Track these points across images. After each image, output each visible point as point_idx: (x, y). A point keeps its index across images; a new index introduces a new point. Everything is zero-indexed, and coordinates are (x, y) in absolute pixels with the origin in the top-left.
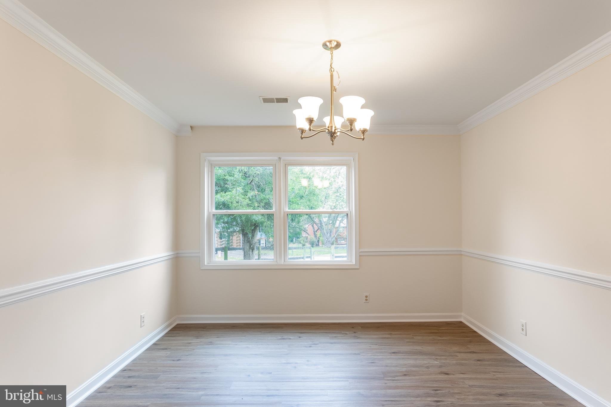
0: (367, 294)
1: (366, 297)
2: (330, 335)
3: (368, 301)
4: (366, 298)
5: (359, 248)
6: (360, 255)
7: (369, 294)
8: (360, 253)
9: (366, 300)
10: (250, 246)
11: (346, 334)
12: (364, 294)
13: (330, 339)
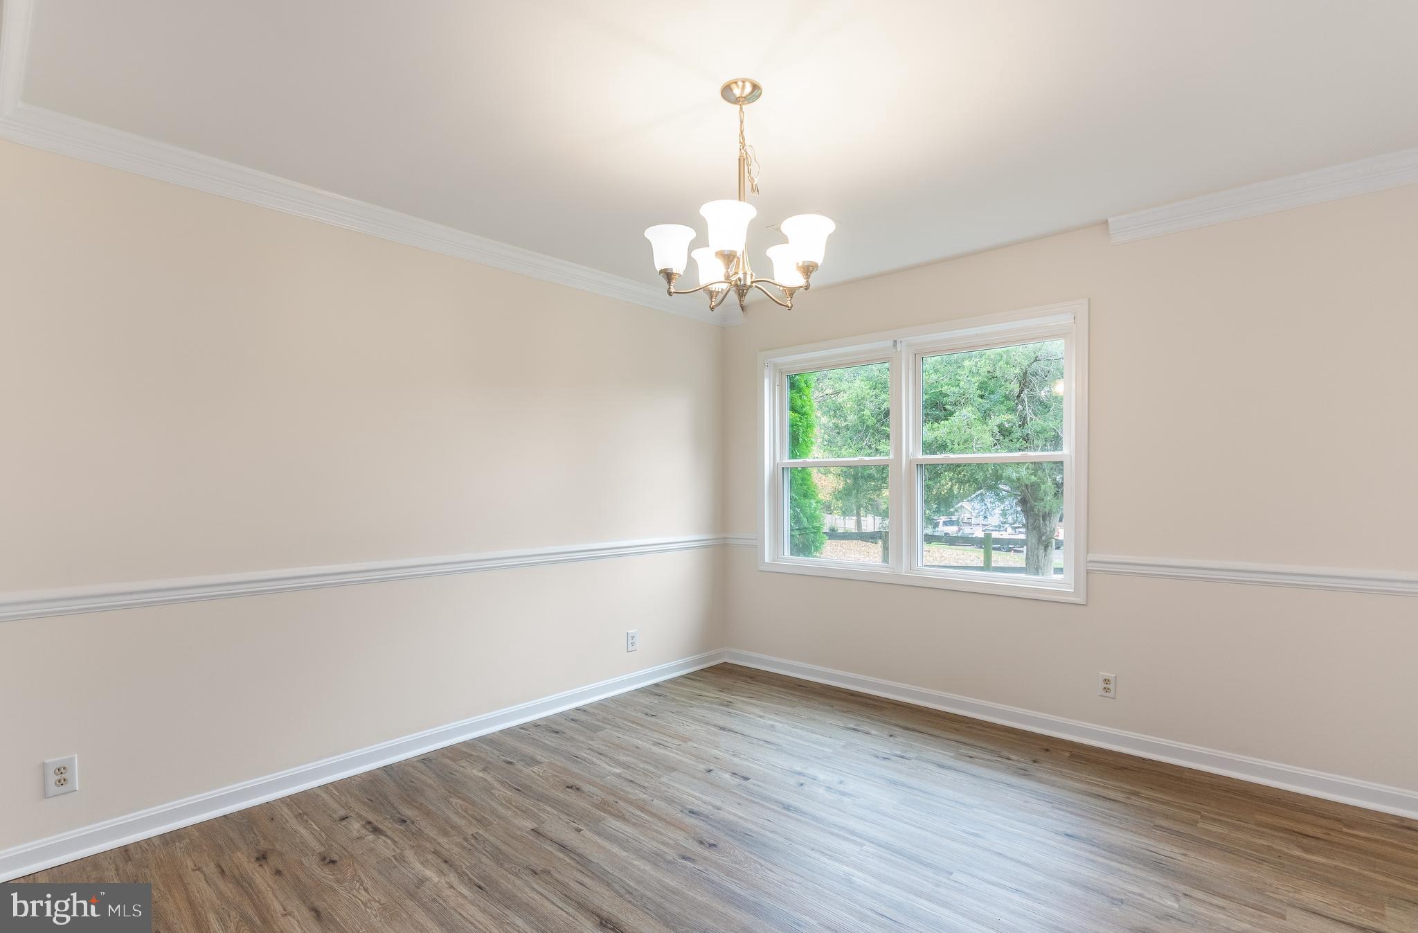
0: (1110, 676)
1: (1107, 681)
2: (964, 750)
3: (1111, 694)
4: (1106, 686)
5: (1088, 553)
6: (1087, 570)
7: (1116, 677)
8: (1089, 564)
9: (1107, 690)
10: (1040, 537)
11: (1008, 759)
12: (1101, 673)
13: (956, 759)
